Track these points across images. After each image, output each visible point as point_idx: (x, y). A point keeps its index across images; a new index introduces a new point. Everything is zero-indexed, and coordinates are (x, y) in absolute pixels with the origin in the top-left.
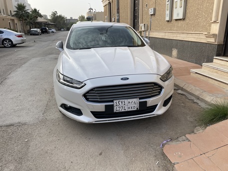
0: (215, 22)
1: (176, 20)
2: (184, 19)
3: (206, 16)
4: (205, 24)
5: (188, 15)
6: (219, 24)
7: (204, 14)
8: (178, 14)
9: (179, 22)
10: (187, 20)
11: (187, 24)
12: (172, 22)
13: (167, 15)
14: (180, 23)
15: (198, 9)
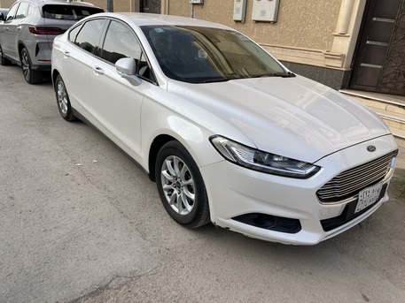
0: (342, 35)
1: (257, 22)
2: (274, 22)
3: (323, 22)
4: (319, 35)
5: (284, 16)
6: (350, 39)
7: (318, 19)
8: (263, 13)
9: (264, 25)
10: (281, 26)
11: (281, 32)
12: (247, 25)
13: (238, 10)
14: (266, 28)
15: (306, 8)
